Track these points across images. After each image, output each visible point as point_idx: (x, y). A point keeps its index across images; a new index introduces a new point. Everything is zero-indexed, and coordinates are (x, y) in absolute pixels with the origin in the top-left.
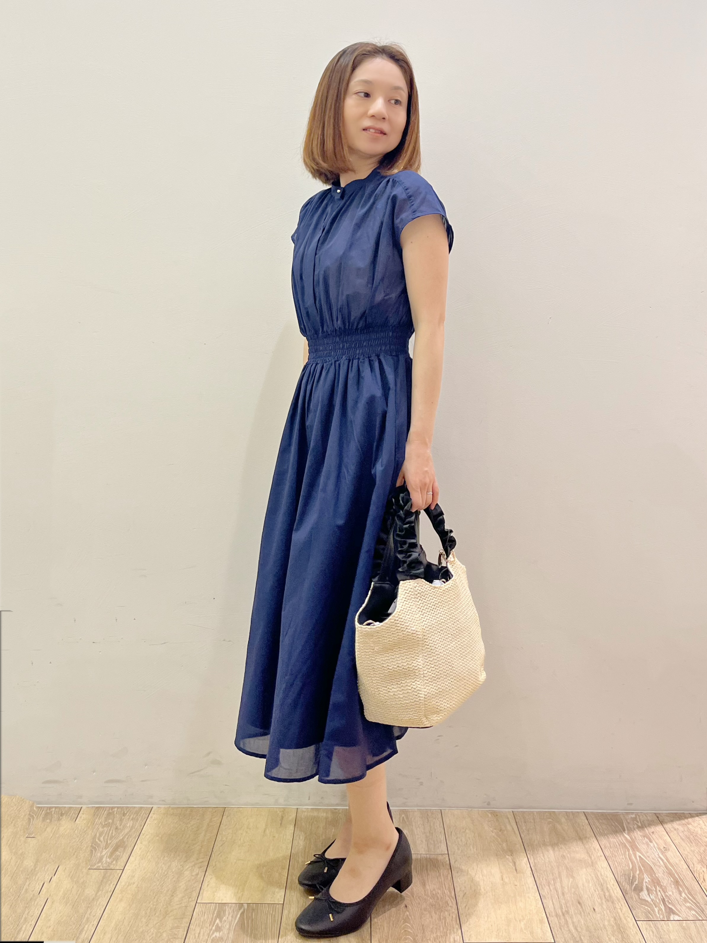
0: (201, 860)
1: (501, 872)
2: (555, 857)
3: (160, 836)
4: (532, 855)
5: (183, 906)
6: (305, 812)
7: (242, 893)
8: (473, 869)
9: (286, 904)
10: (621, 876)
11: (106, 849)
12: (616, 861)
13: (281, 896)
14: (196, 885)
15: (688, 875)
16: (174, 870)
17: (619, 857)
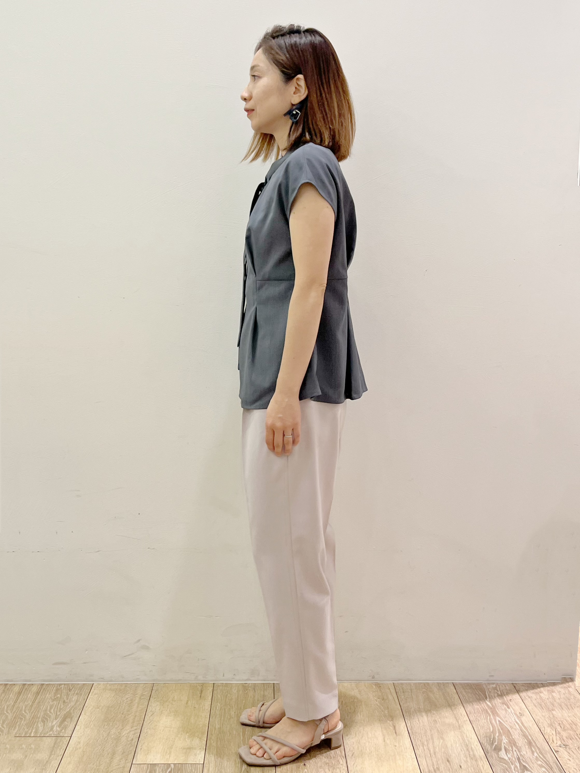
0: (135, 728)
1: (384, 735)
2: (428, 721)
3: (101, 708)
4: (409, 720)
5: (121, 767)
6: (220, 686)
7: (169, 755)
8: (360, 732)
9: (206, 764)
10: (483, 737)
11: (56, 719)
12: (479, 725)
13: (201, 757)
14: (131, 748)
15: (539, 736)
16: (112, 737)
17: (482, 721)
